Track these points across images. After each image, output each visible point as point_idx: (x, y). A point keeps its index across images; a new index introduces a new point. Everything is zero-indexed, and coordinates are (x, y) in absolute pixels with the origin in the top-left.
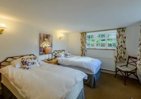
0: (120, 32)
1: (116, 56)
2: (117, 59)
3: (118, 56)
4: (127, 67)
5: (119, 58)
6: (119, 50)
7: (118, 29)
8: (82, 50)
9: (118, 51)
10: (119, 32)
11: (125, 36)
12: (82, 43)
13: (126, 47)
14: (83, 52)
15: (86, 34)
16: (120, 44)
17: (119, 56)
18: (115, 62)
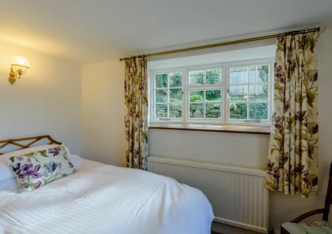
0: (290, 49)
1: (276, 165)
2: (277, 177)
3: (281, 166)
4: (325, 218)
5: (289, 175)
6: (287, 137)
7: (281, 37)
8: (131, 135)
9: (282, 142)
10: (287, 50)
11: (312, 67)
12: (129, 101)
13: (319, 121)
14: (133, 144)
15: (144, 65)
16: (294, 108)
17: (286, 166)
18: (266, 193)
